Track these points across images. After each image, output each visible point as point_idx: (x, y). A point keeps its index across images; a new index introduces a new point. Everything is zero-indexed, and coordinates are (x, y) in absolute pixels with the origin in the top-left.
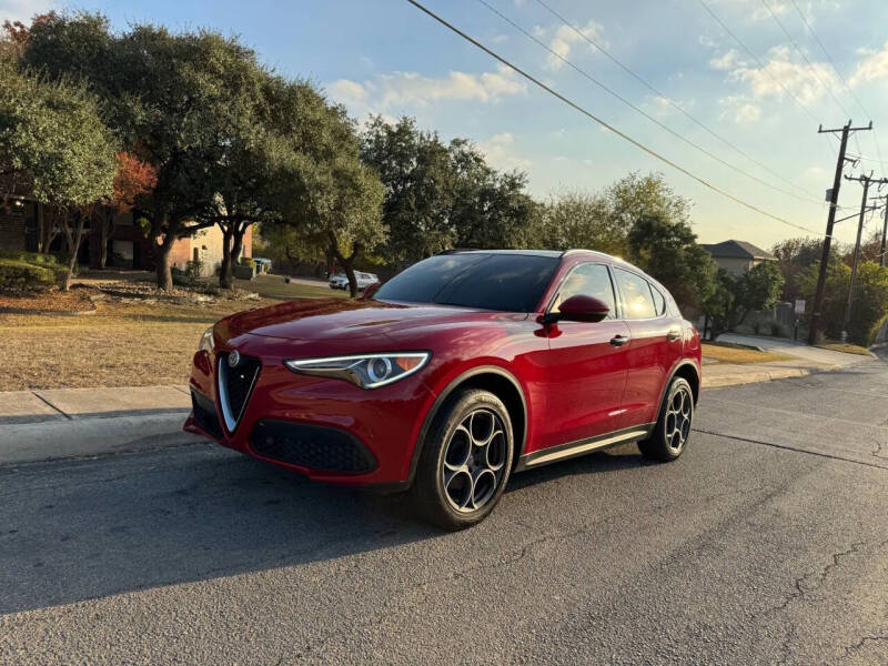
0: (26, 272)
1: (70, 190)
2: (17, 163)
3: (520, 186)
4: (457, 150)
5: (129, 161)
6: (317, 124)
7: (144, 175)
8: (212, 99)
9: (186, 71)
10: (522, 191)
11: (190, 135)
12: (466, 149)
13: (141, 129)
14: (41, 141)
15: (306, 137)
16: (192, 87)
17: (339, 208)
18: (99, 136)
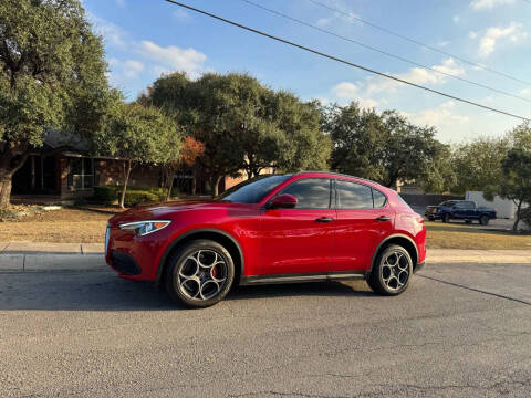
0: (145, 197)
1: (153, 157)
2: (126, 146)
3: (432, 135)
4: (388, 117)
5: (191, 141)
6: (290, 113)
7: (198, 147)
8: (232, 106)
9: (219, 94)
10: (434, 138)
11: (220, 125)
12: (394, 115)
13: (198, 125)
14: (138, 135)
15: (286, 120)
16: (222, 101)
17: (298, 156)
18: (174, 130)
